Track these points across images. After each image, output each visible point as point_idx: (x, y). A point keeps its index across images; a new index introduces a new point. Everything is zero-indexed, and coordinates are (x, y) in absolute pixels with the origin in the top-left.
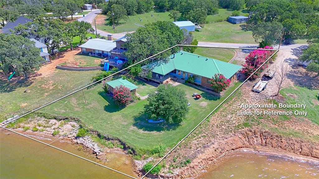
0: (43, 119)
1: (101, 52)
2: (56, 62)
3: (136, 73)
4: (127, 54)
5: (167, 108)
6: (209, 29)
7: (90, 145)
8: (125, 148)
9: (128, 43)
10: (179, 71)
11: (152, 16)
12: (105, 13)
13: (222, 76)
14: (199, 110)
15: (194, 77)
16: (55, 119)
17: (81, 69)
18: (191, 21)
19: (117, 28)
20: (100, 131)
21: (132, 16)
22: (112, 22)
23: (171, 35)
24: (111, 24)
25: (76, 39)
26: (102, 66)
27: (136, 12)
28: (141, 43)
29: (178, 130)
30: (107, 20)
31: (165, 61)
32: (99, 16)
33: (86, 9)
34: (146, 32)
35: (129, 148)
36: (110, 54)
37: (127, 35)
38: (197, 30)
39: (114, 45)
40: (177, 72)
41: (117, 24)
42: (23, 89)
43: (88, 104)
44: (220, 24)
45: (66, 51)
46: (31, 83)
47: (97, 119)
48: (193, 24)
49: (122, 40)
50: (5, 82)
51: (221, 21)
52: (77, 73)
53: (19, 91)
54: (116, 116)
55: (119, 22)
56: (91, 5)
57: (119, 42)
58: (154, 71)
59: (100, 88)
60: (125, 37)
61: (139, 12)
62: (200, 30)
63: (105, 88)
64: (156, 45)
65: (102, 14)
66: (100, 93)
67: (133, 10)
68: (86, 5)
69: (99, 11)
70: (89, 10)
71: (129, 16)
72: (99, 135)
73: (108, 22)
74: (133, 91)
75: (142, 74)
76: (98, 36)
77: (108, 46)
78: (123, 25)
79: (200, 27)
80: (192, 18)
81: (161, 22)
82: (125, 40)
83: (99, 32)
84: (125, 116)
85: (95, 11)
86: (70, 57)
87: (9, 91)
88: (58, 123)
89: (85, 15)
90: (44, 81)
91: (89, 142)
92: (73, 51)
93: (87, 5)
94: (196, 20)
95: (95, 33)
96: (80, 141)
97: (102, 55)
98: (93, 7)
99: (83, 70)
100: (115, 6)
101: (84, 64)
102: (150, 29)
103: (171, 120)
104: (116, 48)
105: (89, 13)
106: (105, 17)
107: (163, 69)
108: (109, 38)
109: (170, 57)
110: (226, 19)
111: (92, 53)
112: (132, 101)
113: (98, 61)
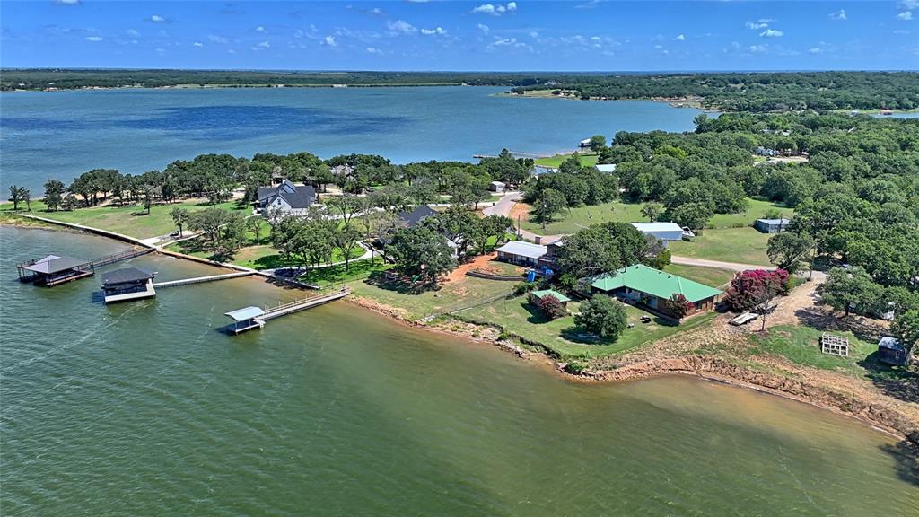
0: (460, 322)
1: (525, 259)
2: (465, 268)
3: (569, 286)
4: (560, 260)
5: (600, 317)
6: (711, 238)
7: (513, 347)
8: (548, 354)
9: (563, 248)
10: (630, 290)
11: (613, 209)
12: (528, 200)
13: (682, 298)
14: (644, 332)
15: (650, 298)
16: (474, 323)
17: (498, 278)
18: (678, 224)
19: (549, 227)
20: (523, 336)
21: (577, 209)
22: (540, 218)
23: (625, 242)
24: (539, 220)
25: (491, 241)
26: (525, 275)
27: (584, 201)
28: (580, 249)
29: (611, 345)
30: (532, 213)
31: (612, 275)
32: (518, 204)
33: (495, 191)
34: (589, 235)
35: (553, 352)
36: (536, 262)
37: (564, 238)
38: (686, 239)
39: (544, 250)
40: (627, 291)
41: (550, 221)
42: (432, 293)
43: (508, 314)
44: (736, 232)
45: (475, 255)
46: (440, 288)
47: (520, 327)
48: (680, 229)
49: (556, 244)
50: (409, 285)
51: (740, 226)
52: (493, 282)
53: (429, 294)
54: (541, 327)
55: (553, 218)
56: (504, 184)
57: (550, 246)
58: (594, 285)
59: (524, 299)
60: (560, 240)
61: (590, 201)
62: (691, 239)
63: (530, 299)
64: (602, 253)
65: (524, 201)
66: (523, 305)
67: (578, 198)
68: (494, 183)
69: (517, 195)
70: (500, 192)
71: (571, 209)
72: (522, 341)
73: (533, 216)
74: (564, 303)
75: (576, 288)
76: (519, 238)
77: (536, 252)
78: (558, 223)
79: (692, 235)
80: (679, 218)
81: (613, 224)
82: (560, 244)
83: (522, 232)
84: (549, 328)
85: (511, 196)
86: (483, 263)
87: (417, 294)
88: (477, 328)
89: (496, 203)
90: (453, 287)
91: (510, 344)
92: (486, 256)
93: (497, 183)
94: (688, 223)
95: (517, 232)
96: (502, 343)
97: (526, 262)
98: (507, 188)
99: (500, 279)
100: (549, 193)
101: (502, 272)
102: (595, 231)
103: (604, 333)
104: (546, 255)
105: (501, 199)
106: (530, 208)
107: (606, 283)
108: (537, 242)
109: (620, 270)
110: (751, 222)
111: (512, 260)
112: (561, 316)
113: (521, 270)
